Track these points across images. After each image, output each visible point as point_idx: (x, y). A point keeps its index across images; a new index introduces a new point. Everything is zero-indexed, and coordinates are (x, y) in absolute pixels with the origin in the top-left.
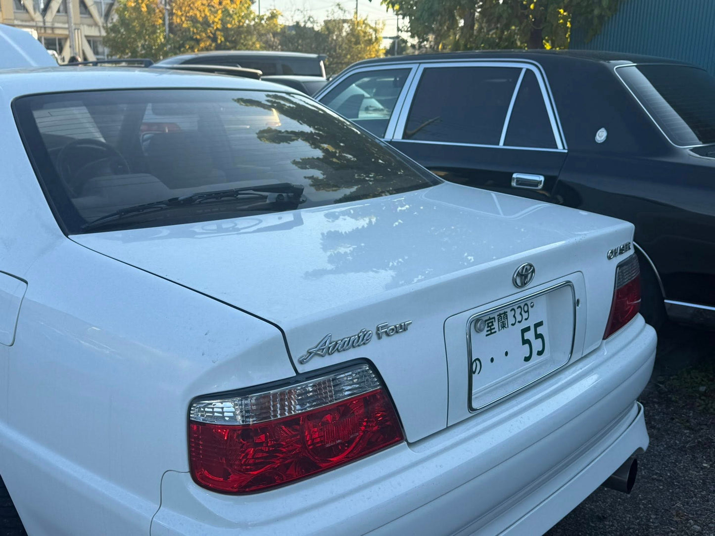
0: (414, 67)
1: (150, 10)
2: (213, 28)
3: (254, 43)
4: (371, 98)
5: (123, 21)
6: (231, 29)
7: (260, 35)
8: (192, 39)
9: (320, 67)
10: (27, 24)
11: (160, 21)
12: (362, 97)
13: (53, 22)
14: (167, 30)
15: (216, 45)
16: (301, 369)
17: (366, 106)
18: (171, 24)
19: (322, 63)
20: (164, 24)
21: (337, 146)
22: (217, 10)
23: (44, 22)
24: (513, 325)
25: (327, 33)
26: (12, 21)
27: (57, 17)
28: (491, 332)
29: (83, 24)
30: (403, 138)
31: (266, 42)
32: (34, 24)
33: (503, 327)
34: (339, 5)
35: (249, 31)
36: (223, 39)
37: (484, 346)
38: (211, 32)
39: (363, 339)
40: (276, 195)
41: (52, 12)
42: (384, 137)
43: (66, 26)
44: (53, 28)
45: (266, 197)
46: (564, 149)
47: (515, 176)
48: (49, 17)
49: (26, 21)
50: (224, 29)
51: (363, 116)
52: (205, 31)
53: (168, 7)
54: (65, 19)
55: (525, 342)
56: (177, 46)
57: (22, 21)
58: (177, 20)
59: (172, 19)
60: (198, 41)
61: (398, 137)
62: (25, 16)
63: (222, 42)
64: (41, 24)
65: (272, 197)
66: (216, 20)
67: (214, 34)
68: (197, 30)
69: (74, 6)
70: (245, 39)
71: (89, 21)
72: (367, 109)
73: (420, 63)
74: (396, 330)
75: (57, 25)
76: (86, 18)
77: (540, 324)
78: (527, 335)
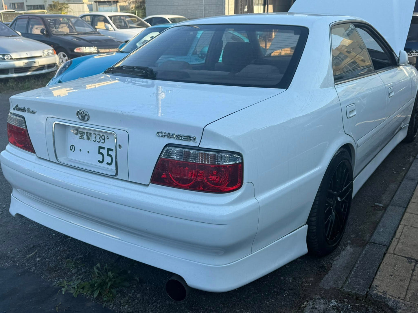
24: (94, 141)
28: (82, 138)
33: (89, 139)
55: (100, 153)
77: (111, 150)
78: (102, 151)
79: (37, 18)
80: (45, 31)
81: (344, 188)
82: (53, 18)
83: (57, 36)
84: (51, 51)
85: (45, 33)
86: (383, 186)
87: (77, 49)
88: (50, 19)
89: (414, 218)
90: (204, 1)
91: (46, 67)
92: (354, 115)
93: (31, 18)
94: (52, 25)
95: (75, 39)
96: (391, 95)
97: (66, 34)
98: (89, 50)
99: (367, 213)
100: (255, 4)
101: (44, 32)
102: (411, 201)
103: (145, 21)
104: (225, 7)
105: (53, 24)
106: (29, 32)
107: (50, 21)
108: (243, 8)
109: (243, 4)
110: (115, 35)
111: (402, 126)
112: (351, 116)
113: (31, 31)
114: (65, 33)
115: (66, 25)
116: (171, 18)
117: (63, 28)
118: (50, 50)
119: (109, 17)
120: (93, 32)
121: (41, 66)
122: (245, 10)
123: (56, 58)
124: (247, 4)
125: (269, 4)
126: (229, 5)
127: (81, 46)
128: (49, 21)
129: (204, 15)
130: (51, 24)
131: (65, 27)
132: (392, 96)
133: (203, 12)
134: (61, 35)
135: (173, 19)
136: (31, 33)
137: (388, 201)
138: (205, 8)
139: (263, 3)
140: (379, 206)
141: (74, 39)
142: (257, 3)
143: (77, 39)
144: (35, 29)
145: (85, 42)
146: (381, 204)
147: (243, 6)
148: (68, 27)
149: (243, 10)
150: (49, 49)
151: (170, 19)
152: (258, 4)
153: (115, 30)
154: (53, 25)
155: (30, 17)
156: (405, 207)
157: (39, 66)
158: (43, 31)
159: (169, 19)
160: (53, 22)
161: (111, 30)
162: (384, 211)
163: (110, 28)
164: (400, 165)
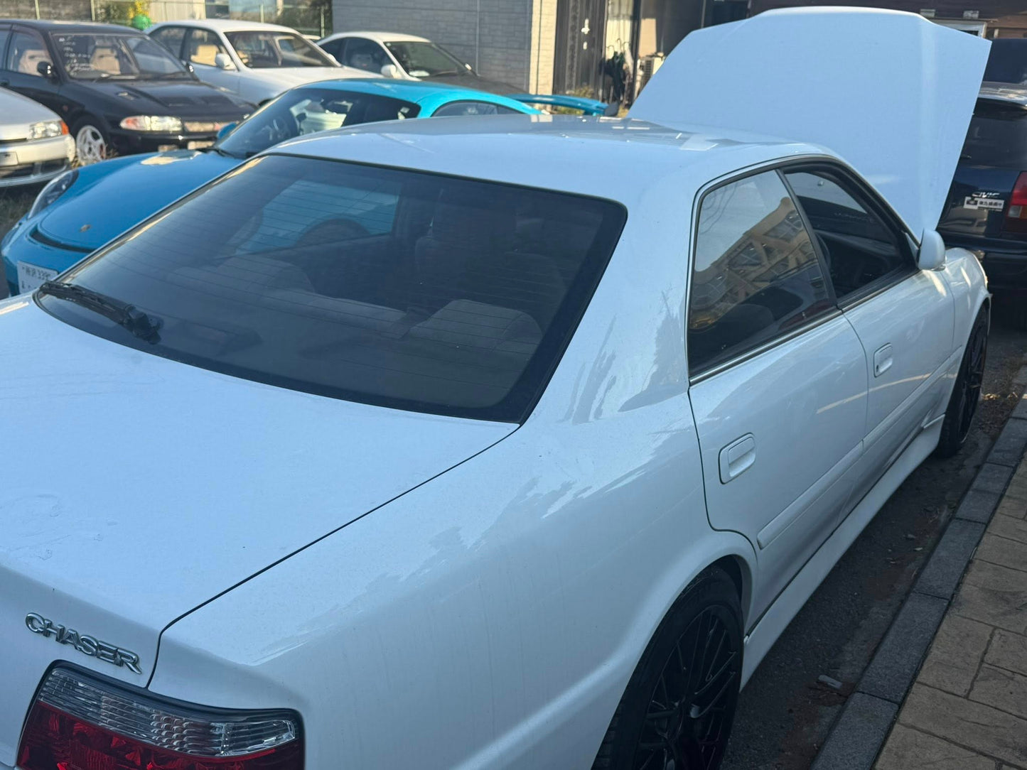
79: (30, 30)
80: (49, 67)
81: (711, 679)
82: (74, 35)
83: (80, 83)
84: (54, 127)
85: (49, 72)
86: (851, 612)
87: (127, 122)
88: (66, 37)
89: (917, 746)
90: (478, 3)
91: (40, 168)
92: (749, 468)
93: (18, 31)
94: (70, 52)
95: (126, 94)
96: (882, 370)
97: (106, 78)
98: (159, 124)
99: (791, 711)
100: (610, 15)
101: (47, 70)
102: (919, 679)
103: (322, 46)
104: (531, 22)
105: (72, 50)
106: (11, 67)
107: (66, 41)
108: (578, 25)
109: (578, 16)
110: (238, 84)
111: (925, 424)
112: (733, 474)
113: (17, 63)
114: (104, 75)
115: (112, 52)
116: (391, 43)
117: (104, 59)
118: (52, 123)
119: (226, 34)
120: (181, 76)
121: (23, 166)
122: (583, 30)
123: (66, 146)
124: (590, 15)
125: (645, 17)
126: (542, 17)
127: (140, 114)
128: (62, 42)
129: (477, 37)
130: (68, 49)
131: (107, 55)
132: (884, 372)
133: (475, 29)
134: (92, 80)
135: (395, 46)
136: (15, 70)
137: (858, 671)
138: (480, 20)
139: (630, 12)
140: (828, 686)
141: (124, 92)
142: (616, 12)
143: (132, 93)
144: (27, 59)
145: (152, 103)
146: (835, 677)
147: (578, 21)
148: (117, 57)
149: (577, 30)
150: (49, 121)
151: (389, 45)
152: (618, 17)
153: (239, 70)
154: (72, 53)
155: (14, 27)
156: (899, 700)
157: (19, 164)
158: (43, 68)
159: (385, 43)
160: (74, 44)
161: (227, 68)
162: (839, 706)
163: (226, 64)
164: (910, 536)
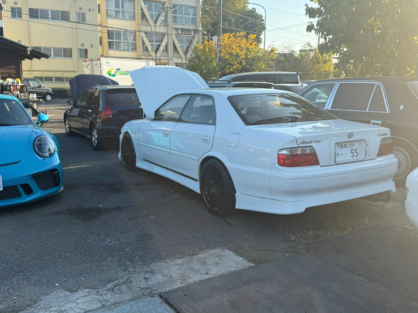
0: (337, 83)
1: (210, 51)
2: (241, 58)
3: (261, 65)
4: (323, 93)
5: (197, 57)
6: (250, 59)
7: (265, 60)
8: (230, 64)
9: (298, 78)
10: (148, 57)
11: (214, 56)
12: (318, 93)
13: (160, 56)
14: (218, 60)
15: (242, 67)
16: (299, 146)
17: (319, 97)
18: (220, 57)
19: (298, 76)
20: (216, 57)
21: (307, 110)
22: (243, 49)
23: (156, 56)
24: (348, 148)
25: (301, 59)
26: (141, 56)
27: (162, 54)
28: (342, 148)
29: (174, 57)
30: (331, 109)
31: (268, 64)
32: (150, 57)
33: (346, 148)
34: (308, 44)
35: (259, 59)
36: (245, 64)
37: (339, 150)
38: (239, 60)
39: (312, 142)
40: (291, 119)
41: (160, 52)
42: (324, 108)
43: (167, 58)
44: (160, 60)
45: (289, 119)
46: (389, 112)
47: (371, 122)
48: (158, 54)
49: (148, 56)
50: (246, 59)
51: (317, 101)
52: (236, 60)
53: (219, 49)
54: (166, 54)
55: (352, 152)
56: (222, 67)
57: (146, 56)
58: (222, 55)
59: (220, 54)
60: (232, 65)
61: (330, 108)
62: (147, 54)
63: (244, 65)
64: (155, 58)
65: (290, 119)
66: (243, 54)
67: (241, 61)
68: (232, 59)
69: (171, 48)
70: (257, 62)
71: (177, 55)
72: (320, 98)
73: (339, 82)
74: (318, 142)
75: (162, 58)
76: (176, 54)
77: (357, 149)
78: (352, 151)
